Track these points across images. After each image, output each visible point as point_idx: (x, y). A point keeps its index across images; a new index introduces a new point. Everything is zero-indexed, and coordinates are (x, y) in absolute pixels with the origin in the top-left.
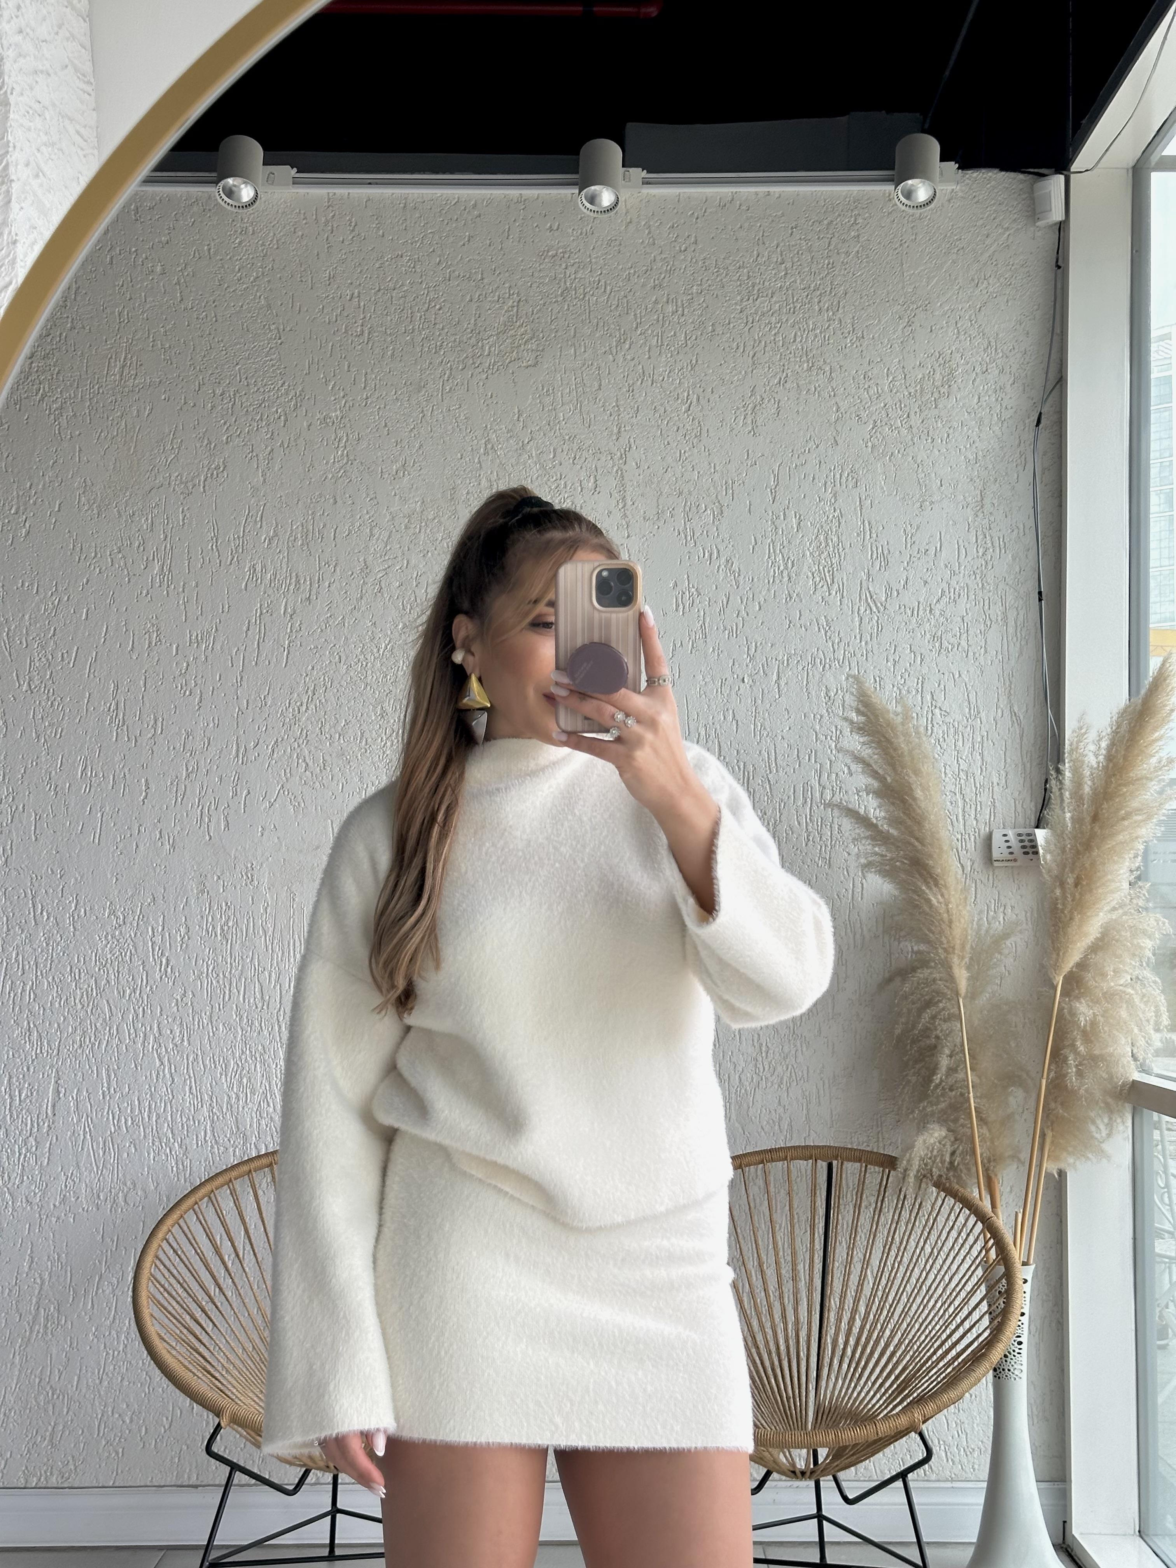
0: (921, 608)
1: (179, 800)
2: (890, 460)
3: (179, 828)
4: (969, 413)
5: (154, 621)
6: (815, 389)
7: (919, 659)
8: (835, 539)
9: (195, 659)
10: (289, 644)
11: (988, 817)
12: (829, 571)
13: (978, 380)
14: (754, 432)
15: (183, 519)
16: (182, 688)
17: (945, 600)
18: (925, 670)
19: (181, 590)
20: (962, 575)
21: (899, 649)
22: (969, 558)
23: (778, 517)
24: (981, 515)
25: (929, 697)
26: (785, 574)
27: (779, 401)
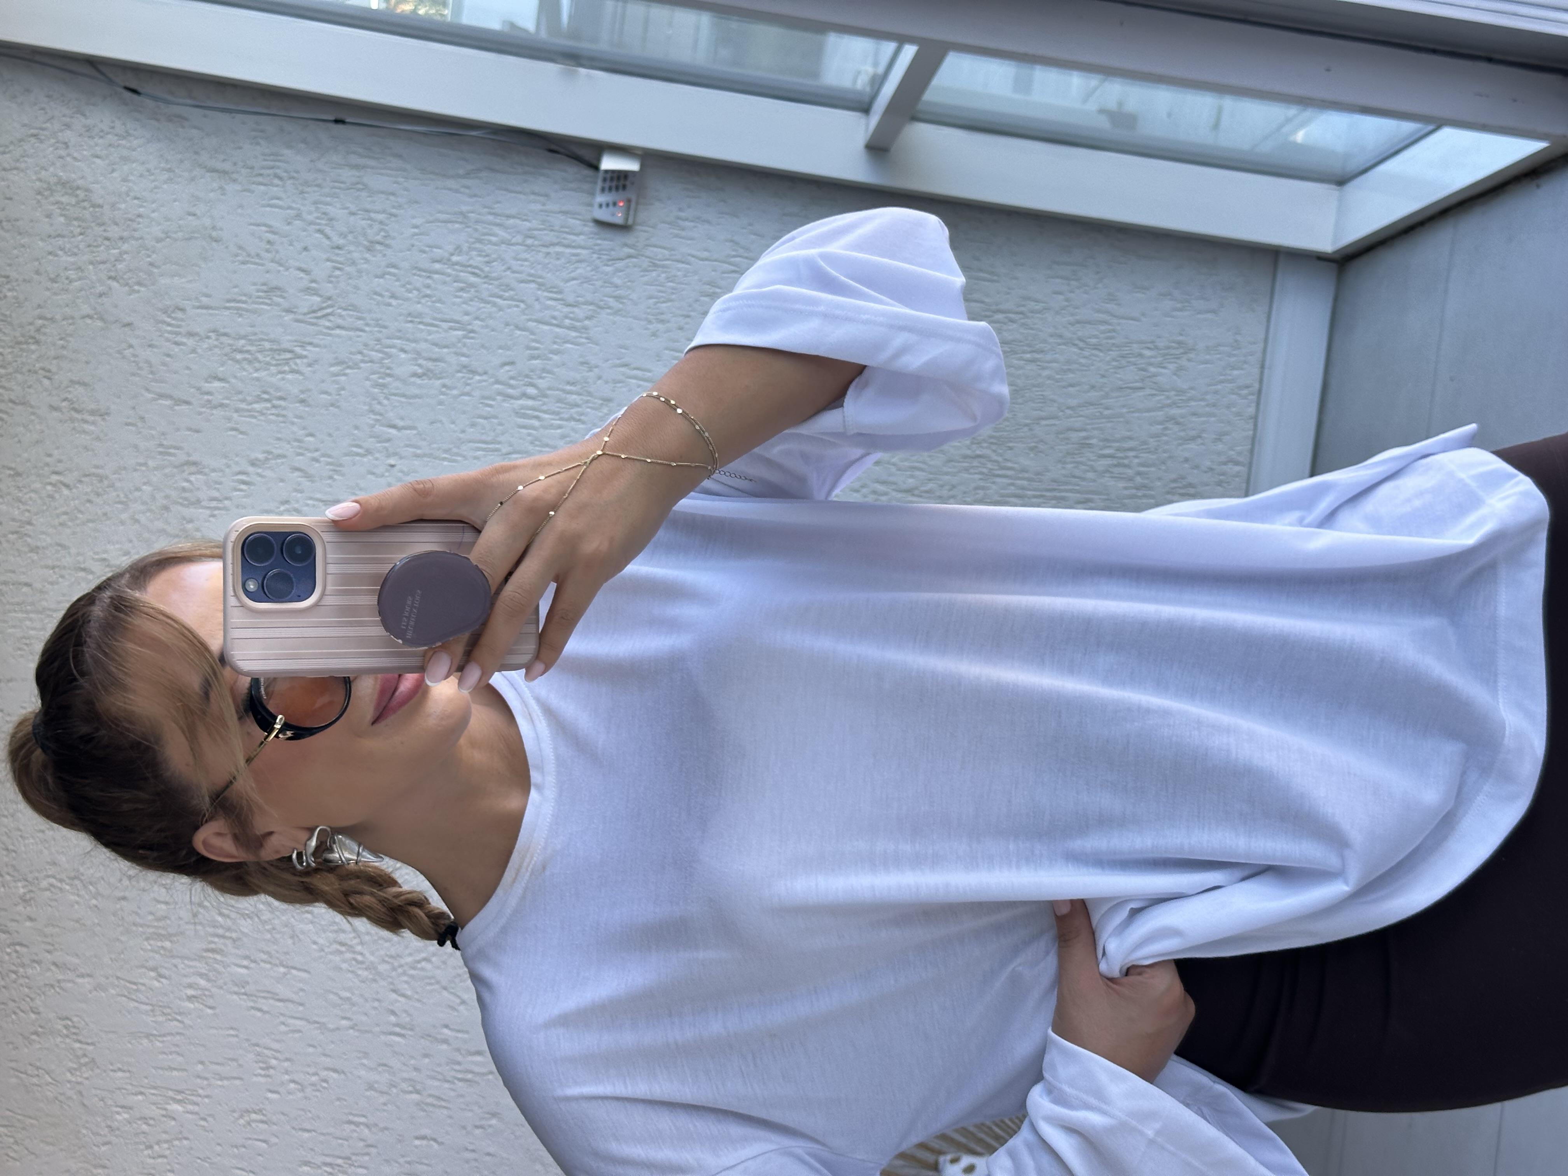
0: (334, 258)
1: (443, 1104)
2: (158, 267)
3: (476, 1108)
4: (113, 171)
5: (236, 1115)
6: (61, 339)
7: (392, 270)
8: (242, 342)
9: (287, 1072)
10: (283, 966)
11: (578, 222)
12: (279, 355)
13: (75, 155)
14: (104, 414)
15: (124, 1071)
16: (318, 1090)
17: (328, 230)
18: (405, 265)
19: (205, 1082)
20: (302, 208)
21: (377, 289)
22: (283, 195)
23: (209, 401)
24: (235, 176)
25: (437, 266)
26: (275, 402)
27: (72, 382)
